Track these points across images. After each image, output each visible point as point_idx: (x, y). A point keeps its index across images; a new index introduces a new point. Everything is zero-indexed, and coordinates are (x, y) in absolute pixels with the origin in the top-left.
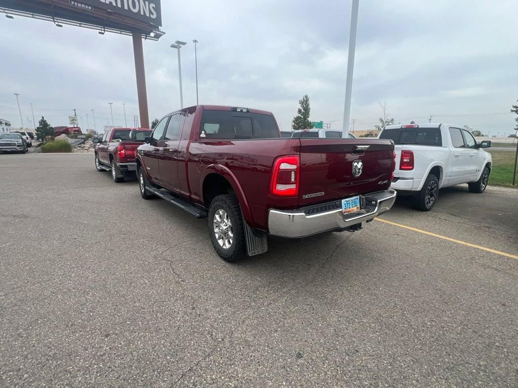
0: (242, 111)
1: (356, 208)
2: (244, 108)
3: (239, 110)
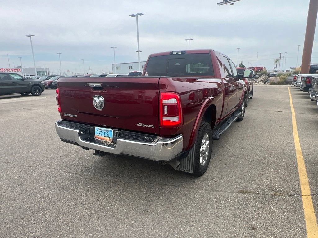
0: (177, 53)
1: (108, 138)
2: (179, 51)
3: (175, 54)
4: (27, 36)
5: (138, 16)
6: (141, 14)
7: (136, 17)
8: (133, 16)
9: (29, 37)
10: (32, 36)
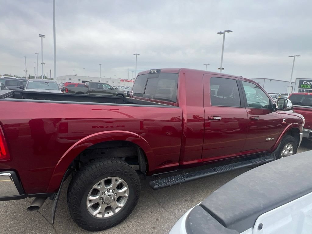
4: (134, 55)
5: (226, 33)
6: (229, 31)
7: (223, 34)
8: (220, 33)
9: (136, 56)
10: (138, 55)
